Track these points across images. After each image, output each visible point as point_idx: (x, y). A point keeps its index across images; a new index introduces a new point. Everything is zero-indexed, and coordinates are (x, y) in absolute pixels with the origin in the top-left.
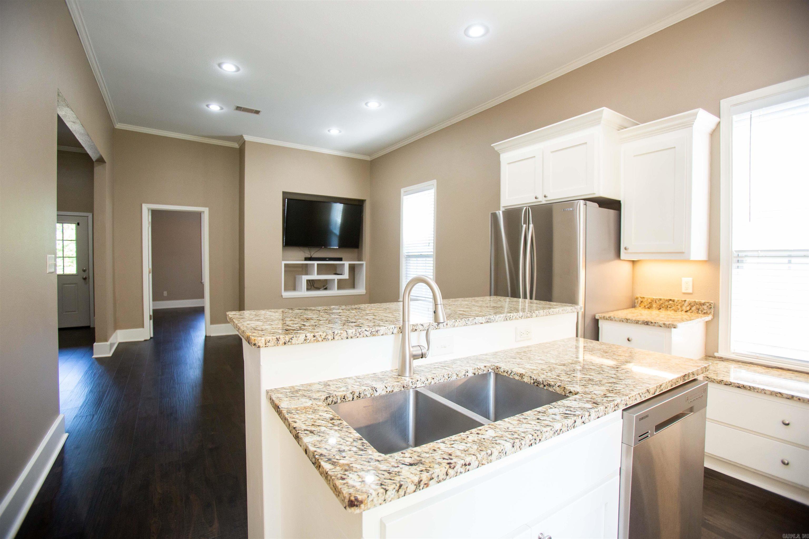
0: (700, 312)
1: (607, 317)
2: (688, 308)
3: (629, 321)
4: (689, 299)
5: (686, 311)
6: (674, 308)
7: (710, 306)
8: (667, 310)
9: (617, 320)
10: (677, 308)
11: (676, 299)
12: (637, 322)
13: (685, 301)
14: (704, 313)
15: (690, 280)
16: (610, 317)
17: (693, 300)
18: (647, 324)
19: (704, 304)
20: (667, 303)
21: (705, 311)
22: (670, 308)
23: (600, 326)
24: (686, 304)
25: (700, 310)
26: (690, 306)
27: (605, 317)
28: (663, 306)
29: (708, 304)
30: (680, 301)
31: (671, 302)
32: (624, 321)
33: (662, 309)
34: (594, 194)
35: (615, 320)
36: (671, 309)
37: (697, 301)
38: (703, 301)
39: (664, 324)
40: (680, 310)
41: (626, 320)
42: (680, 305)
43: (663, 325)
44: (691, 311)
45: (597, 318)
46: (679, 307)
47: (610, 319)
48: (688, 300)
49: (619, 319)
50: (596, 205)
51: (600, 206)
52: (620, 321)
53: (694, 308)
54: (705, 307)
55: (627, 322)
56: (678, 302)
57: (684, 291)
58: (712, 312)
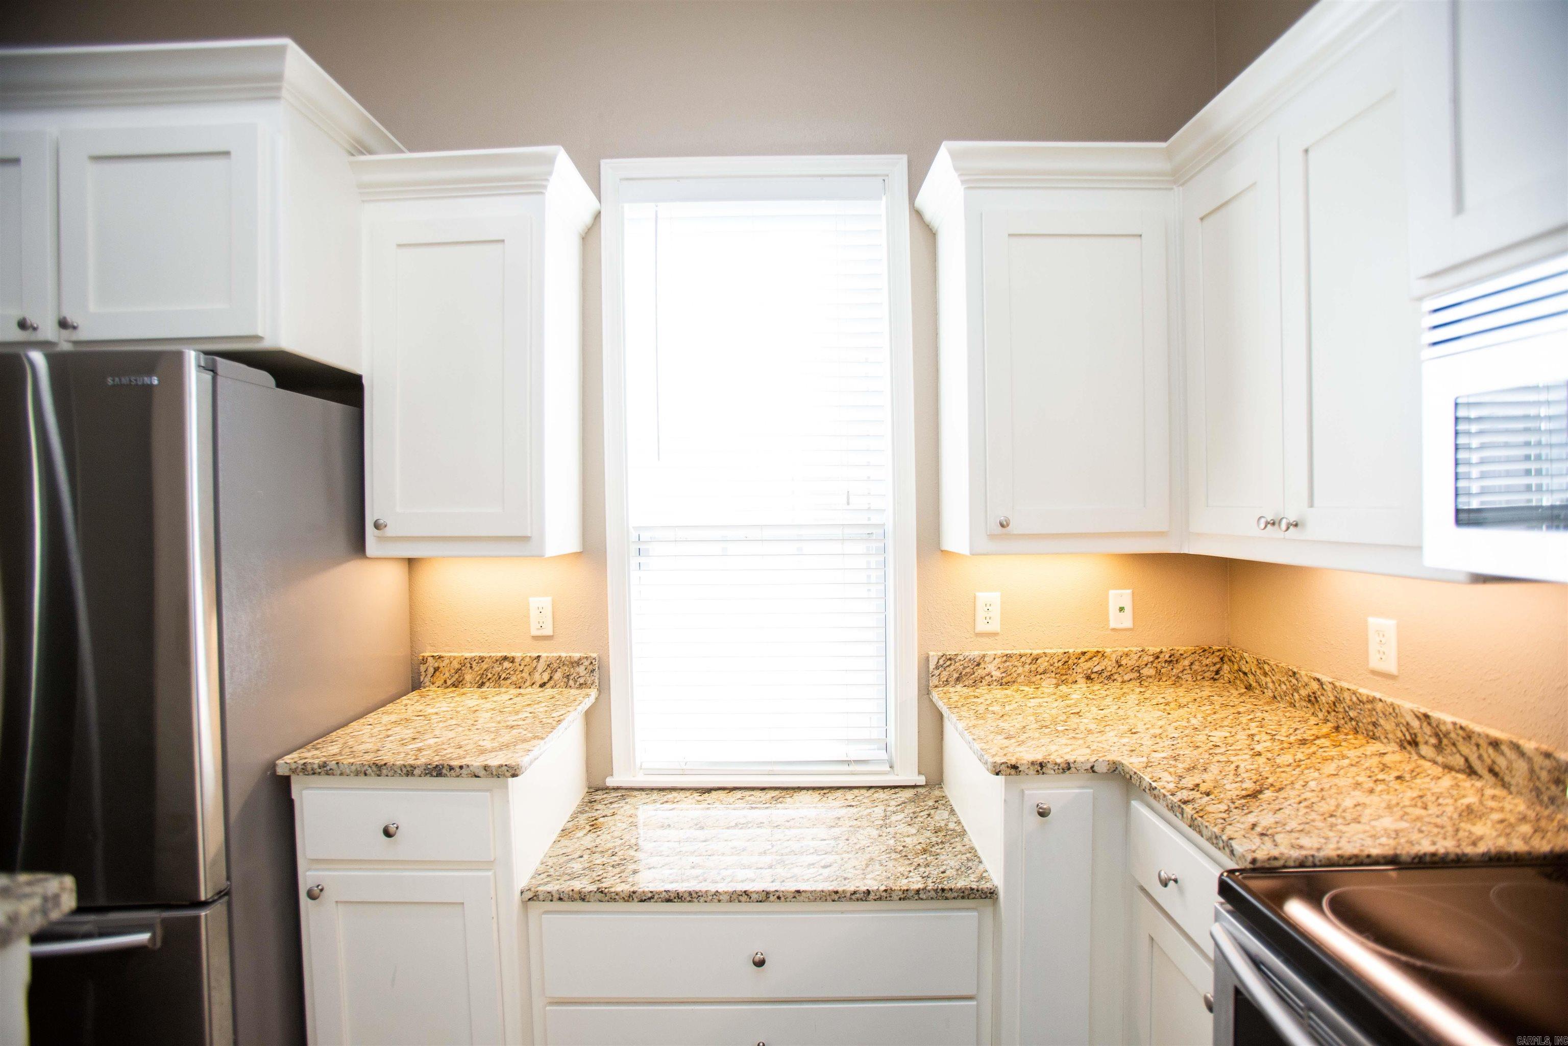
0: (571, 683)
1: (316, 766)
2: (546, 677)
3: (384, 772)
4: (548, 653)
5: (542, 685)
6: (514, 678)
7: (591, 667)
8: (500, 686)
9: (348, 771)
10: (522, 678)
11: (518, 655)
12: (409, 771)
13: (539, 657)
14: (581, 684)
15: (546, 602)
16: (324, 765)
17: (556, 655)
18: (440, 775)
19: (578, 663)
20: (498, 669)
21: (581, 680)
22: (505, 679)
23: (294, 796)
24: (541, 666)
25: (572, 677)
26: (549, 671)
27: (309, 767)
28: (490, 676)
29: (586, 663)
30: (528, 659)
31: (506, 664)
32: (369, 771)
33: (487, 684)
34: (258, 338)
35: (341, 774)
36: (509, 681)
37: (564, 655)
38: (576, 655)
39: (486, 768)
40: (528, 684)
41: (374, 768)
42: (527, 670)
43: (482, 773)
44: (552, 683)
45: (281, 771)
46: (525, 675)
47: (324, 770)
48: (544, 655)
49: (353, 768)
50: (265, 378)
51: (280, 384)
52: (357, 773)
53: (558, 676)
54: (581, 670)
55: (379, 776)
56: (523, 664)
57: (535, 632)
58: (597, 681)
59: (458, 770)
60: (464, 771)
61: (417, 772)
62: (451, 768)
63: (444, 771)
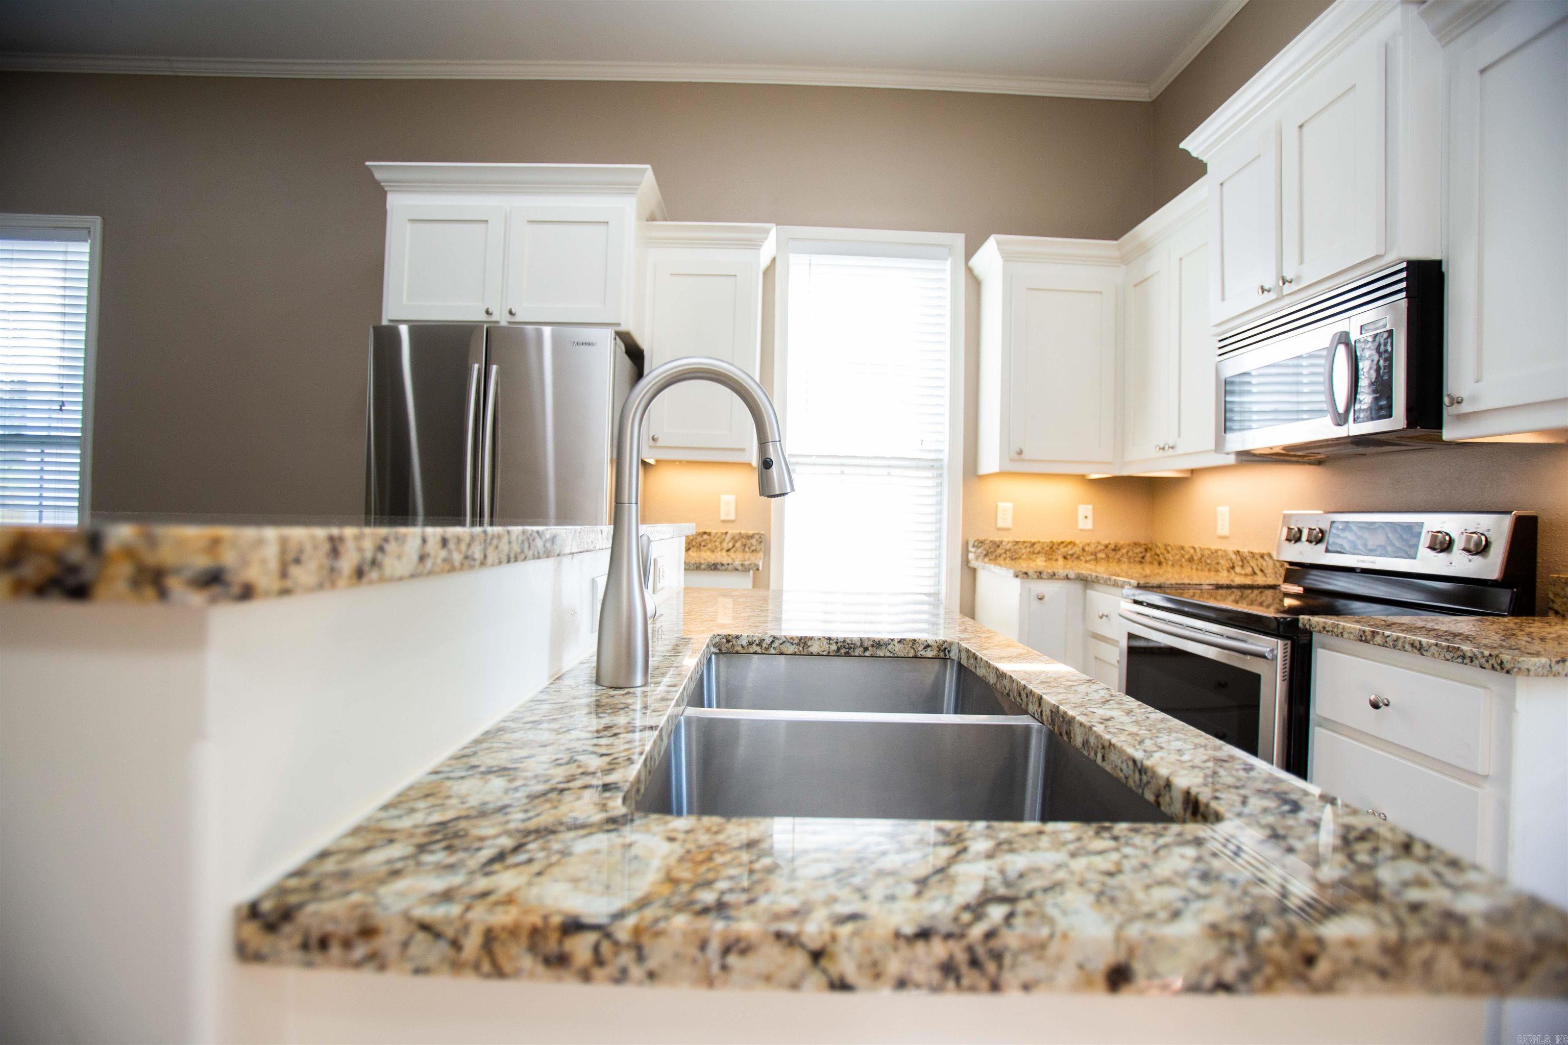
0: (747, 549)
2: (731, 545)
4: (733, 530)
5: (728, 550)
6: (710, 546)
7: (760, 540)
8: (700, 550)
10: (715, 546)
11: (713, 531)
13: (726, 533)
14: (753, 551)
15: (732, 498)
17: (738, 531)
19: (752, 537)
20: (700, 539)
21: (753, 548)
22: (704, 546)
24: (728, 538)
25: (747, 546)
26: (733, 541)
28: (694, 544)
29: (757, 537)
30: (719, 534)
31: (705, 537)
33: (692, 549)
36: (706, 548)
37: (743, 532)
38: (751, 532)
40: (719, 549)
42: (718, 541)
44: (734, 549)
46: (717, 544)
48: (730, 532)
53: (738, 545)
54: (754, 541)
56: (716, 537)
57: (723, 517)
58: (763, 548)
59: (726, 566)
60: (730, 567)
61: (703, 567)
62: (722, 565)
63: (718, 566)
